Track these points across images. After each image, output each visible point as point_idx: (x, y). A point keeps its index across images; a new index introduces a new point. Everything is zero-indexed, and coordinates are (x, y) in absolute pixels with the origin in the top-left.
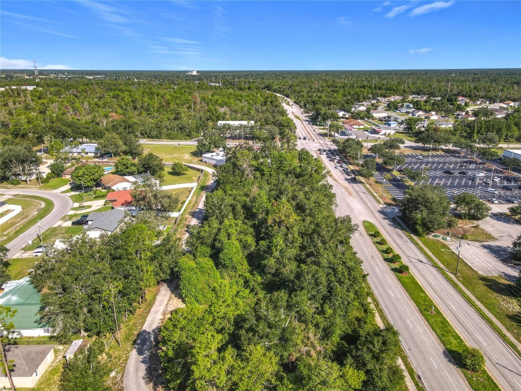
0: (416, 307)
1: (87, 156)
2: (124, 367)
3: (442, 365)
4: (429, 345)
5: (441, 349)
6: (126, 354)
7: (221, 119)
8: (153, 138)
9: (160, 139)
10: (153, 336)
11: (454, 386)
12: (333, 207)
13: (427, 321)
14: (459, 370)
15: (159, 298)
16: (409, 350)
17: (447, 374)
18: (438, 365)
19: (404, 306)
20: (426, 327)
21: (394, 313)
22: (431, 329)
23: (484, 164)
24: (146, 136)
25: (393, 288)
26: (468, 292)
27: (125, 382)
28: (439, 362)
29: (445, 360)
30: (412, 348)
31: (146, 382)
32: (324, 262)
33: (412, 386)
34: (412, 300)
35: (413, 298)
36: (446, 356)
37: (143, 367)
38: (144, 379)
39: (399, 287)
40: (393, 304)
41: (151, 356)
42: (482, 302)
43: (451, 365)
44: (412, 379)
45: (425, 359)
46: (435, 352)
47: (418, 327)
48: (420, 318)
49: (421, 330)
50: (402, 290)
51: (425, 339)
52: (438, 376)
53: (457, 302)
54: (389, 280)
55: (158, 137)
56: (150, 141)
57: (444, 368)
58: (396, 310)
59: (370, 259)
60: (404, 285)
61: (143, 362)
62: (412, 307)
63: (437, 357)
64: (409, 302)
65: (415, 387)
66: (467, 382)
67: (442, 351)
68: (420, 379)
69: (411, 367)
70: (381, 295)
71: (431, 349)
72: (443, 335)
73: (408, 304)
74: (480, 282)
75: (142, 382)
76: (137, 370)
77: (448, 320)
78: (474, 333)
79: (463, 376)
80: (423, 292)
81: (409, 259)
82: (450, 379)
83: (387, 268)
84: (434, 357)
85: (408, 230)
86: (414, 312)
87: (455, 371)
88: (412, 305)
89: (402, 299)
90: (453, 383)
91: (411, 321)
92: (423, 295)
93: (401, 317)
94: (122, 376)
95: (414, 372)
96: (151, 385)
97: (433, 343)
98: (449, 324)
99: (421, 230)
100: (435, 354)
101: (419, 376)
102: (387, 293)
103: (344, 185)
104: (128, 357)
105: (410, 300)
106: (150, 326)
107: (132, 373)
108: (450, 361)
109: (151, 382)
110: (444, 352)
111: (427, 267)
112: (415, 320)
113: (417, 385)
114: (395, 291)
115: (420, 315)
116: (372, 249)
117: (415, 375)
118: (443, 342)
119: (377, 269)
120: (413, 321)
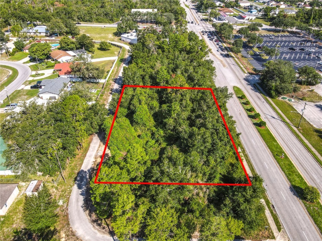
0: (271, 153)
1: (40, 35)
2: (69, 198)
3: (289, 197)
4: (280, 182)
5: (287, 185)
6: (69, 188)
7: (134, 7)
8: (86, 21)
9: (91, 22)
10: (88, 175)
11: (297, 213)
12: (214, 77)
13: (279, 163)
14: (301, 201)
15: (92, 145)
16: (266, 185)
17: (293, 204)
18: (286, 197)
19: (262, 152)
20: (277, 168)
21: (256, 158)
22: (281, 170)
23: (316, 42)
24: (81, 20)
25: (254, 138)
26: (306, 141)
27: (69, 210)
28: (287, 195)
29: (291, 194)
30: (268, 185)
31: (84, 210)
32: (210, 125)
33: (269, 213)
34: (268, 148)
35: (268, 146)
36: (292, 190)
37: (82, 198)
38: (82, 207)
39: (259, 137)
40: (255, 150)
41: (87, 190)
42: (316, 149)
43: (295, 197)
44: (268, 208)
45: (277, 193)
46: (284, 187)
47: (272, 168)
48: (273, 161)
49: (274, 171)
50: (260, 140)
51: (277, 177)
52: (286, 205)
53: (299, 149)
54: (251, 132)
55: (90, 21)
56: (85, 24)
57: (290, 200)
58: (257, 155)
59: (239, 116)
60: (262, 135)
61: (81, 194)
62: (268, 153)
63: (285, 191)
64: (266, 149)
65: (270, 214)
66: (306, 211)
67: (288, 186)
68: (274, 208)
69: (268, 199)
70: (246, 144)
71: (281, 185)
72: (290, 174)
73: (265, 150)
74: (315, 133)
75: (81, 209)
76: (77, 201)
77: (293, 163)
78: (311, 173)
79: (303, 205)
80: (276, 141)
81: (265, 116)
82: (295, 208)
83: (250, 123)
84: (283, 191)
85: (264, 93)
86: (269, 157)
87: (298, 202)
88: (268, 151)
89: (260, 146)
90: (296, 211)
91: (267, 164)
92: (275, 144)
93: (260, 161)
94: (67, 205)
95: (269, 203)
96: (87, 212)
97: (283, 181)
98: (294, 166)
99: (274, 94)
100: (284, 189)
101: (273, 206)
102: (250, 142)
103: (220, 58)
104: (71, 190)
105: (266, 148)
106: (87, 166)
107: (74, 203)
108: (294, 194)
109: (87, 209)
110: (290, 187)
111: (278, 122)
112: (270, 163)
113: (272, 213)
114: (256, 140)
115: (273, 159)
116: (240, 108)
117: (270, 205)
118: (289, 180)
119: (243, 123)
120: (269, 163)
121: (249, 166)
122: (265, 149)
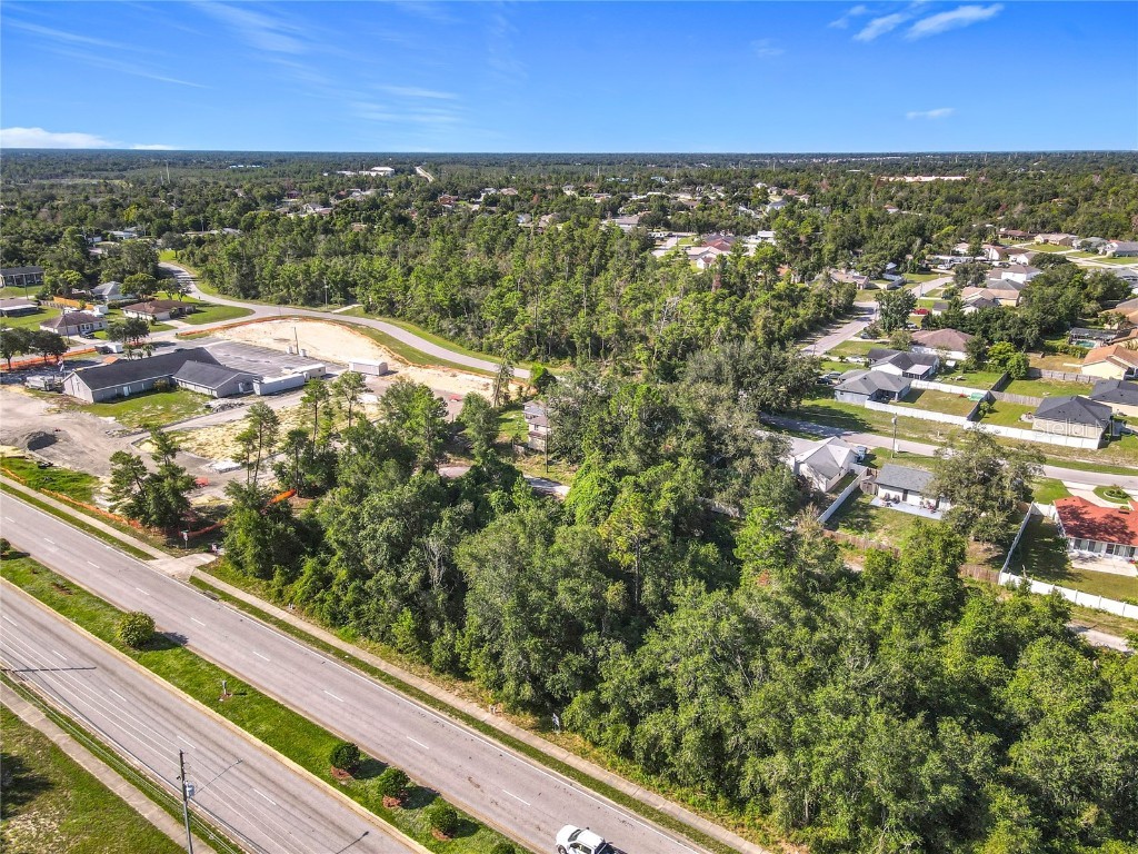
5: (194, 644)
16: (241, 620)
17: (174, 618)
19: (291, 683)
20: (230, 665)
21: (298, 659)
25: (341, 712)
29: (179, 633)
30: (240, 624)
36: (181, 637)
39: (328, 721)
40: (315, 676)
43: (170, 631)
44: (221, 591)
46: (199, 635)
47: (243, 656)
48: (246, 674)
49: (236, 655)
50: (318, 715)
51: (222, 645)
54: (365, 726)
58: (300, 668)
60: (316, 732)
62: (272, 688)
63: (195, 630)
64: (285, 696)
67: (190, 642)
68: (211, 598)
70: (349, 678)
71: (207, 636)
72: (192, 663)
73: (284, 691)
77: (190, 699)
84: (199, 629)
86: (263, 678)
87: (164, 625)
88: (273, 691)
89: (304, 695)
91: (261, 661)
92: (263, 727)
93: (282, 657)
95: (222, 599)
97: (207, 646)
98: (185, 689)
100: (200, 632)
101: (214, 599)
102: (344, 691)
105: (285, 701)
108: (174, 635)
110: (186, 642)
112: (254, 666)
113: (213, 589)
114: (330, 705)
115: (250, 680)
116: (510, 821)
117: (219, 596)
118: (190, 654)
119: (425, 746)
120: (258, 664)
121: (302, 631)
122: (287, 692)
